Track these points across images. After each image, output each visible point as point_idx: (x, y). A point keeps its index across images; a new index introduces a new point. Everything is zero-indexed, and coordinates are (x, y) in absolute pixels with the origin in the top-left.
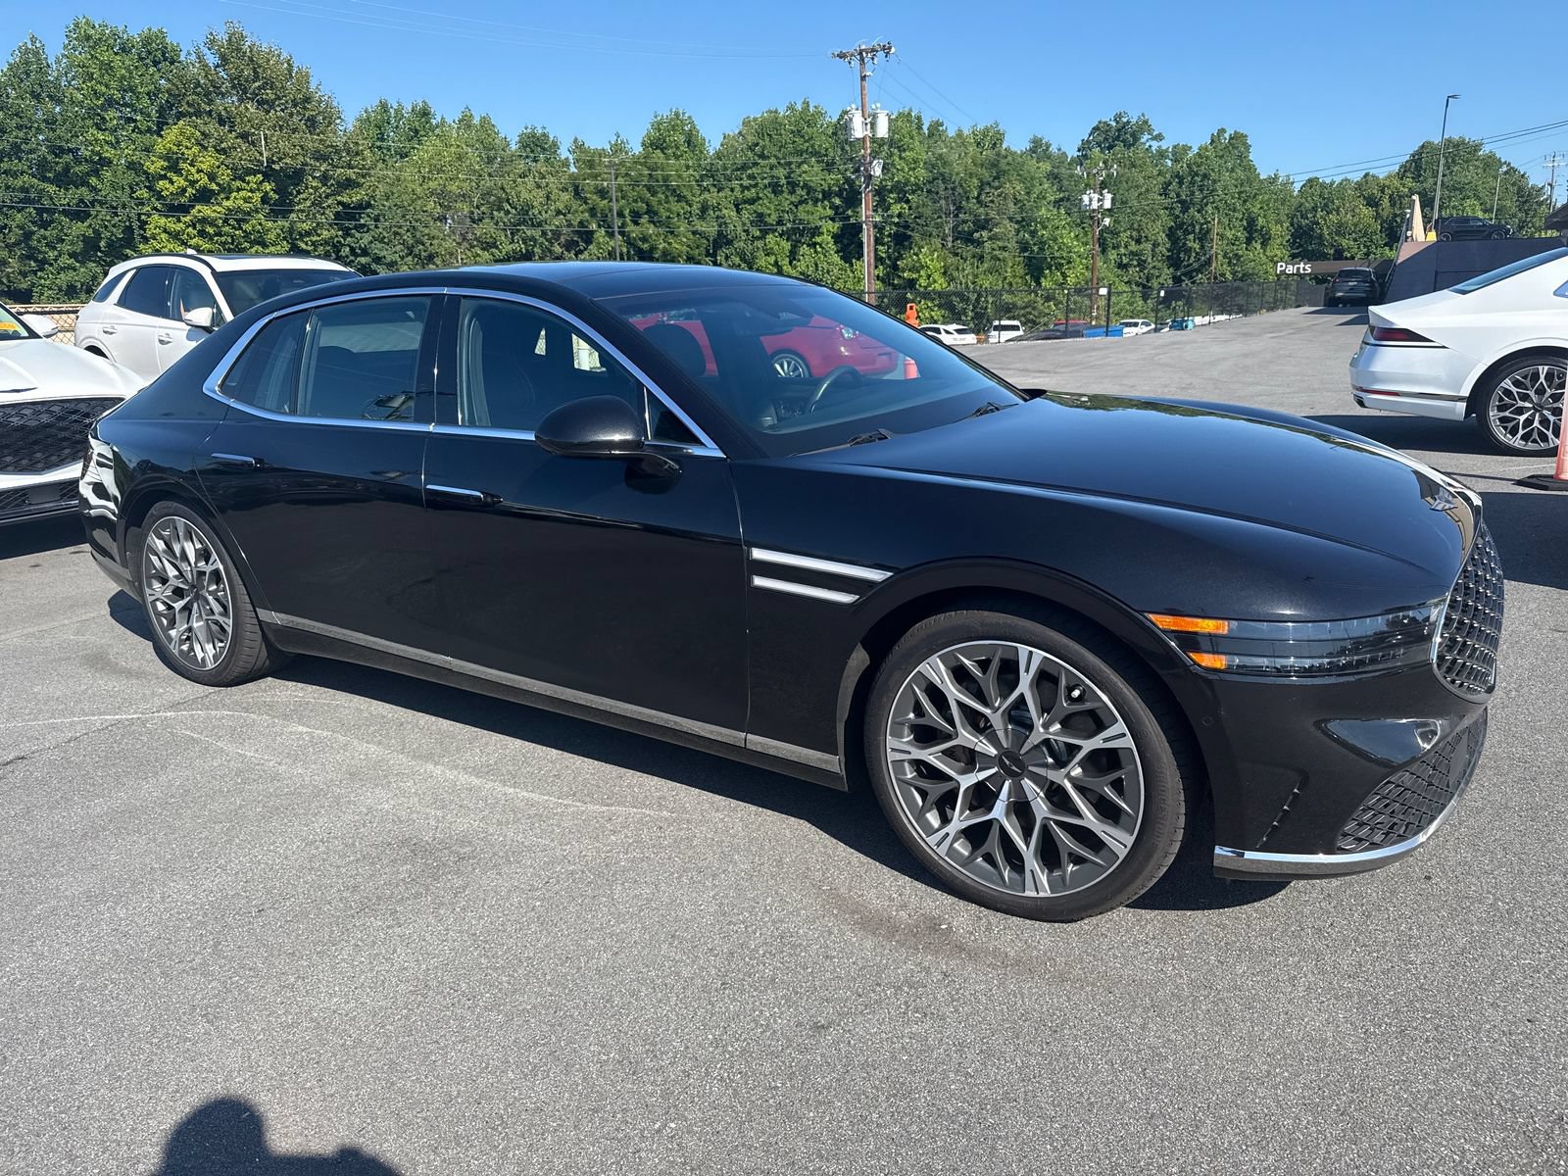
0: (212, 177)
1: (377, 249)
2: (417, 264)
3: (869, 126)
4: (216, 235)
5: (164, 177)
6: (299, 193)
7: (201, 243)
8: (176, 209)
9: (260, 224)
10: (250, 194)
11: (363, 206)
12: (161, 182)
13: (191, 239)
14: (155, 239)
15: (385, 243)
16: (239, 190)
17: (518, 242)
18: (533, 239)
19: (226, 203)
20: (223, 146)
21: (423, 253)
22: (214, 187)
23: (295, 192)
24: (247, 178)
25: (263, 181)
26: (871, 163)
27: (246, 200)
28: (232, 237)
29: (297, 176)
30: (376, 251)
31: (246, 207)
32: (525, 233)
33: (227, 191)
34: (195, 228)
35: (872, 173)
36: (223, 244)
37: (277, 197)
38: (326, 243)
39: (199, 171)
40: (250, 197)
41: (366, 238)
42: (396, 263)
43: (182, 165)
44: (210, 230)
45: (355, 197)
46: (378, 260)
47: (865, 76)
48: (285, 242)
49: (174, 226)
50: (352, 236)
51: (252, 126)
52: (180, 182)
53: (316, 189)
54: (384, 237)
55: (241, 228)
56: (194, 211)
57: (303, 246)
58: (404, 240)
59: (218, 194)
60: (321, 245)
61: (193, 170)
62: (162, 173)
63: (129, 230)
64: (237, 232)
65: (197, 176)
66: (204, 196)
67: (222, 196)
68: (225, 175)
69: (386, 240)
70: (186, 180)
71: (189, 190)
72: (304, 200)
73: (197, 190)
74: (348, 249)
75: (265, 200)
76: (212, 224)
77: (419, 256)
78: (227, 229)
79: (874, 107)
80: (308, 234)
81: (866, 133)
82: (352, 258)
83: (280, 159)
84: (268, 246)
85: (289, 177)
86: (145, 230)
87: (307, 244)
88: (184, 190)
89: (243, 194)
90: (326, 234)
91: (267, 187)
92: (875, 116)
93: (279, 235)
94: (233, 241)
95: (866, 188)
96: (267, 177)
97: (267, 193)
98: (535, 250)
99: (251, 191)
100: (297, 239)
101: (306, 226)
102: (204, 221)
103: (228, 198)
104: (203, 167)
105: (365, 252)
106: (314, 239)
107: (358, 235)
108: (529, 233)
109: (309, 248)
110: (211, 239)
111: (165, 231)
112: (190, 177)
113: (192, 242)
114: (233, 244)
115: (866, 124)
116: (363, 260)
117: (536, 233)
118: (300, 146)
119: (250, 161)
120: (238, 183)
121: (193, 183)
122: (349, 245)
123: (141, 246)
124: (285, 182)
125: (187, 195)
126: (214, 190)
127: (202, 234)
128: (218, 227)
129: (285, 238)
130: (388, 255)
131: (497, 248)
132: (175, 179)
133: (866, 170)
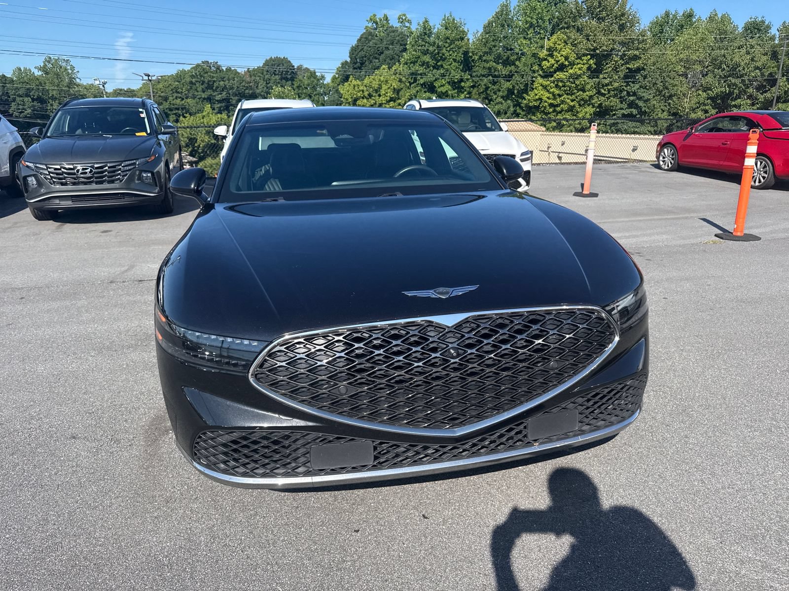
0: (566, 58)
1: (641, 93)
2: (662, 100)
4: (563, 86)
5: (545, 60)
6: (607, 64)
7: (555, 90)
8: (547, 75)
9: (584, 81)
10: (582, 66)
11: (638, 70)
12: (544, 62)
13: (551, 88)
14: (536, 89)
15: (647, 89)
16: (578, 64)
17: (725, 87)
18: (735, 84)
19: (571, 71)
20: (575, 42)
21: (667, 94)
22: (567, 63)
23: (605, 64)
24: (582, 58)
25: (591, 59)
27: (580, 69)
28: (570, 87)
29: (607, 56)
30: (640, 93)
31: (579, 72)
32: (731, 81)
33: (572, 64)
34: (554, 84)
36: (565, 91)
37: (595, 67)
38: (615, 89)
39: (561, 56)
40: (582, 67)
41: (637, 86)
42: (649, 100)
43: (555, 53)
44: (560, 84)
45: (633, 65)
46: (640, 98)
48: (595, 90)
49: (545, 83)
50: (630, 85)
51: (591, 32)
52: (552, 61)
53: (616, 62)
54: (647, 86)
55: (575, 83)
56: (555, 75)
57: (603, 91)
58: (658, 87)
59: (568, 67)
60: (613, 91)
61: (559, 55)
62: (546, 57)
63: (526, 85)
64: (572, 85)
65: (560, 58)
66: (562, 68)
67: (570, 67)
68: (572, 57)
69: (648, 88)
70: (555, 60)
71: (555, 65)
72: (608, 68)
73: (559, 65)
74: (626, 92)
75: (589, 68)
76: (561, 81)
77: (664, 96)
78: (568, 84)
80: (607, 85)
82: (627, 97)
83: (600, 47)
84: (586, 92)
85: (603, 55)
86: (533, 85)
87: (605, 90)
88: (553, 65)
89: (579, 66)
90: (616, 85)
91: (592, 62)
93: (592, 86)
94: (570, 89)
96: (592, 56)
97: (591, 65)
98: (735, 91)
99: (584, 64)
100: (601, 88)
101: (607, 81)
102: (558, 80)
103: (572, 68)
104: (564, 53)
105: (634, 94)
106: (609, 87)
107: (632, 85)
108: (733, 81)
109: (606, 92)
110: (560, 89)
111: (541, 85)
112: (557, 59)
113: (551, 90)
114: (569, 91)
116: (632, 98)
117: (738, 81)
118: (613, 40)
119: (586, 49)
120: (578, 61)
121: (558, 61)
122: (627, 91)
123: (530, 93)
124: (601, 58)
125: (554, 67)
126: (566, 65)
127: (557, 86)
128: (564, 82)
129: (595, 87)
130: (646, 96)
131: (711, 90)
132: (550, 60)
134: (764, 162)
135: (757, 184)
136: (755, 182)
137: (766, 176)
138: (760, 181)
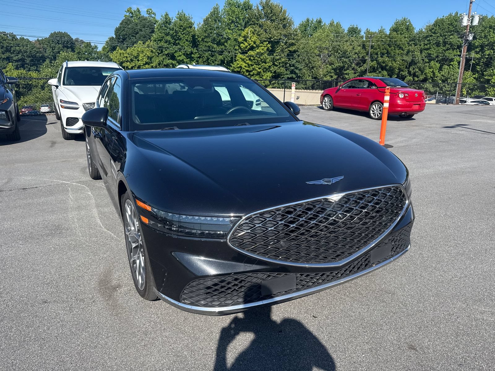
0: (255, 43)
1: (297, 65)
2: (308, 69)
3: (470, 21)
5: (242, 43)
6: (277, 47)
7: (249, 62)
8: (244, 53)
9: (265, 57)
10: (264, 48)
11: (295, 51)
12: (242, 44)
14: (238, 61)
15: (300, 63)
16: (261, 46)
17: (341, 63)
18: (345, 62)
19: (257, 51)
20: (259, 33)
21: (311, 66)
22: (255, 46)
23: (276, 47)
24: (264, 43)
25: (268, 44)
26: (468, 35)
27: (263, 49)
28: (257, 60)
29: (278, 42)
31: (262, 51)
32: (343, 60)
33: (258, 47)
34: (248, 58)
35: (468, 39)
36: (255, 62)
37: (271, 49)
38: (283, 62)
39: (252, 41)
41: (295, 61)
42: (302, 69)
43: (248, 39)
44: (252, 58)
45: (292, 49)
46: (297, 68)
47: (472, 2)
48: (271, 62)
49: (243, 57)
50: (291, 60)
51: (267, 27)
52: (246, 44)
53: (282, 46)
55: (260, 58)
56: (249, 53)
57: (276, 63)
58: (306, 62)
59: (256, 48)
60: (282, 63)
61: (250, 41)
62: (242, 42)
63: (232, 58)
64: (259, 59)
65: (251, 43)
66: (252, 48)
67: (257, 48)
68: (258, 42)
69: (300, 62)
70: (248, 44)
71: (248, 46)
72: (278, 50)
73: (250, 47)
74: (289, 65)
75: (268, 49)
76: (253, 56)
77: (309, 67)
78: (256, 58)
79: (473, 13)
80: (278, 60)
81: (468, 23)
82: (289, 67)
83: (274, 37)
84: (266, 63)
85: (275, 42)
86: (236, 58)
87: (277, 63)
88: (247, 47)
89: (262, 48)
90: (283, 60)
91: (269, 45)
92: (473, 17)
93: (270, 60)
94: (258, 61)
95: (464, 45)
96: (269, 42)
97: (268, 47)
98: (346, 65)
99: (265, 47)
100: (275, 61)
101: (278, 58)
102: (250, 56)
103: (258, 49)
104: (253, 40)
105: (293, 66)
106: (280, 61)
107: (292, 60)
109: (278, 64)
110: (252, 61)
111: (241, 58)
112: (249, 43)
113: (247, 62)
114: (257, 62)
115: (469, 20)
116: (292, 68)
117: (347, 60)
118: (280, 33)
119: (265, 38)
120: (261, 45)
121: (249, 44)
122: (289, 63)
123: (234, 63)
124: (274, 44)
126: (254, 47)
127: (250, 59)
128: (254, 57)
130: (300, 66)
131: (334, 65)
132: (245, 43)
133: (466, 38)
134: (379, 105)
135: (376, 117)
136: (375, 116)
137: (381, 113)
138: (378, 116)
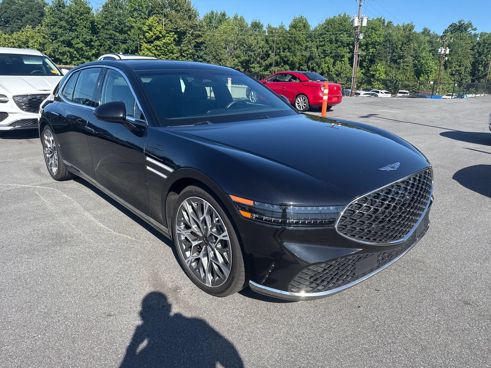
0: (160, 33)
2: (216, 62)
4: (160, 50)
5: (147, 32)
6: (184, 38)
7: (156, 52)
8: (150, 42)
9: (172, 47)
10: (170, 38)
11: (202, 43)
12: (146, 34)
13: (153, 51)
14: (143, 50)
15: (207, 55)
16: (167, 37)
17: (247, 56)
19: (164, 41)
20: (164, 23)
21: (218, 59)
22: (161, 35)
23: (183, 38)
24: (170, 33)
25: (174, 34)
26: (359, 34)
27: (169, 40)
28: (164, 51)
29: (184, 33)
30: (204, 57)
31: (169, 42)
32: (249, 53)
33: (164, 37)
34: (154, 48)
35: (359, 38)
36: (162, 53)
37: (178, 39)
38: (190, 54)
39: (157, 31)
40: (170, 39)
41: (202, 53)
42: (210, 61)
43: (153, 29)
44: (158, 48)
45: (200, 40)
46: (205, 60)
47: (361, 5)
48: (179, 53)
49: (149, 47)
50: (198, 52)
51: (173, 18)
52: (152, 34)
53: (189, 37)
54: (207, 53)
55: (167, 48)
56: (154, 43)
57: (184, 54)
58: (213, 54)
59: (162, 38)
60: (189, 54)
61: (155, 30)
62: (147, 31)
63: (137, 47)
64: (166, 49)
65: (156, 32)
66: (158, 38)
67: (163, 38)
68: (164, 32)
69: (208, 54)
70: (153, 33)
71: (154, 36)
72: (185, 40)
73: (156, 36)
74: (196, 56)
75: (174, 40)
77: (217, 59)
78: (163, 48)
79: (362, 15)
80: (186, 51)
81: (359, 24)
82: (197, 59)
83: (180, 28)
84: (174, 54)
85: (182, 33)
86: (141, 47)
87: (185, 54)
88: (153, 36)
89: (168, 38)
90: (191, 51)
91: (175, 36)
92: (362, 19)
93: (177, 51)
94: (164, 52)
95: (356, 43)
96: (176, 33)
97: (175, 38)
99: (171, 37)
100: (182, 52)
101: (185, 48)
102: (157, 46)
103: (164, 39)
104: (158, 29)
105: (201, 57)
107: (200, 52)
109: (186, 55)
110: (159, 51)
111: (146, 48)
112: (154, 32)
113: (153, 52)
114: (164, 53)
115: (359, 21)
117: (252, 54)
118: (186, 24)
119: (171, 28)
120: (167, 35)
121: (155, 34)
122: (197, 55)
123: (140, 52)
124: (181, 35)
125: (153, 38)
126: (160, 37)
127: (156, 49)
128: (160, 47)
129: (179, 52)
130: (208, 59)
131: (240, 58)
132: (150, 33)
134: (304, 98)
137: (306, 105)
